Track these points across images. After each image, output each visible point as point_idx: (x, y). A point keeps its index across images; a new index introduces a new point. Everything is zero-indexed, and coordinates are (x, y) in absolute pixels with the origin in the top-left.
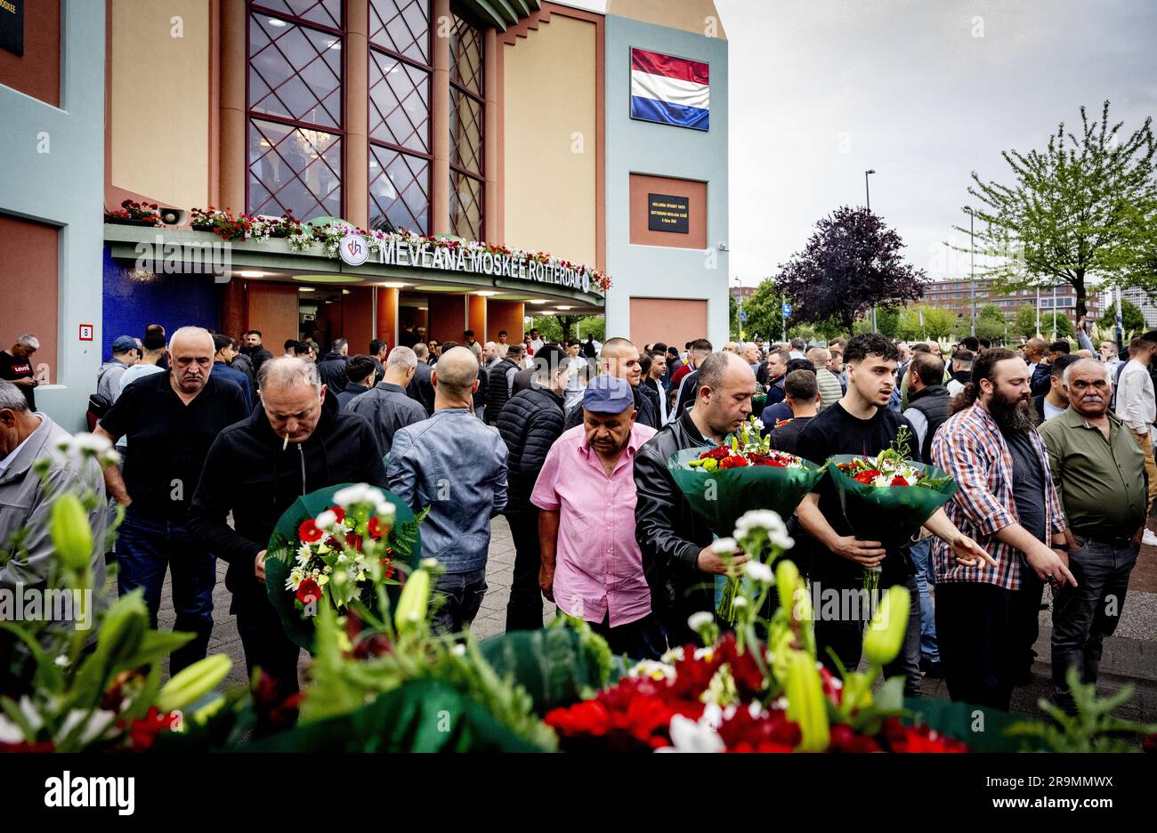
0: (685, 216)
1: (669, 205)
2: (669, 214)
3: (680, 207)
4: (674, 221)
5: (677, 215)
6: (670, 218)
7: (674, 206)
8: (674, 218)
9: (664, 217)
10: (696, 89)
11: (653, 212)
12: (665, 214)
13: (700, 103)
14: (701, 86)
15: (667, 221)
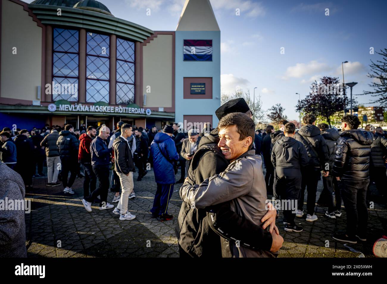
0: (204, 89)
1: (198, 86)
2: (198, 89)
3: (202, 86)
4: (200, 91)
5: (201, 89)
6: (198, 90)
7: (200, 86)
8: (200, 90)
9: (196, 90)
10: (207, 48)
11: (192, 89)
12: (196, 89)
13: (209, 53)
14: (209, 47)
15: (197, 91)
